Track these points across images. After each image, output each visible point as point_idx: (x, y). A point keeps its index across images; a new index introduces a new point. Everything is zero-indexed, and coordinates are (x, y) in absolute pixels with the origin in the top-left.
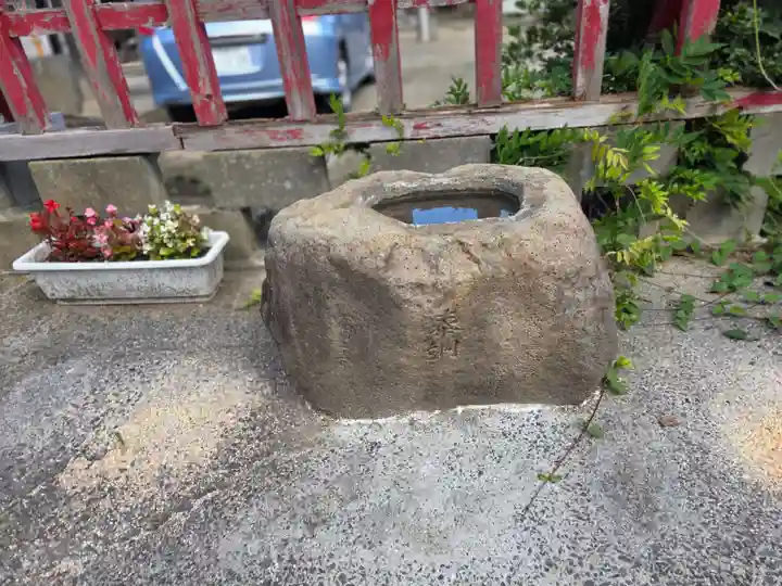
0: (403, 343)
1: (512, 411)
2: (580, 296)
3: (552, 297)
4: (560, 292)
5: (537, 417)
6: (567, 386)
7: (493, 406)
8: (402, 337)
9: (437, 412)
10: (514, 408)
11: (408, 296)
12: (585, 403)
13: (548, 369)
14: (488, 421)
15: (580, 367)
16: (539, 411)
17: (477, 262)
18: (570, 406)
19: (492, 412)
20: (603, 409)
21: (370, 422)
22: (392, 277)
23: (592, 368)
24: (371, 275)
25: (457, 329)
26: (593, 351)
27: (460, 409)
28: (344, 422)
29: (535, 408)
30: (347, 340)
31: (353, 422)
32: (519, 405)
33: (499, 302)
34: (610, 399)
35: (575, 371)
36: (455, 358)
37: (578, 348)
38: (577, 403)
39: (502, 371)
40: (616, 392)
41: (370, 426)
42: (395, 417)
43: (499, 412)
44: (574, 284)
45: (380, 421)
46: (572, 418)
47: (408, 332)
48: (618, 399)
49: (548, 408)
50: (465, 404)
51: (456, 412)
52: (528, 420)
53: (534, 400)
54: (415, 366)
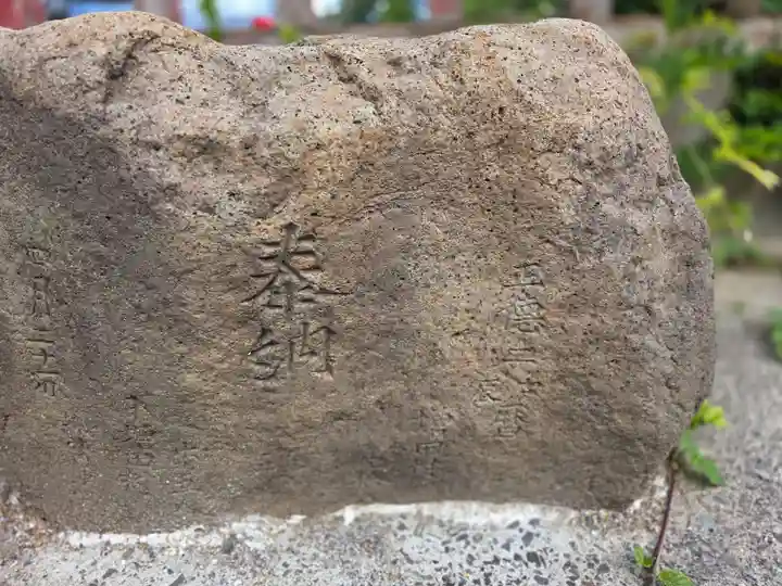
0: (181, 327)
1: (471, 521)
2: (639, 219)
3: (567, 214)
4: (589, 203)
5: (528, 538)
6: (598, 462)
7: (427, 509)
8: (175, 310)
9: (297, 519)
10: (474, 515)
11: (173, 175)
12: (637, 504)
13: (556, 413)
14: (412, 545)
15: (633, 412)
16: (534, 522)
17: (373, 96)
18: (603, 513)
19: (423, 522)
20: (679, 520)
21: (133, 539)
22: (124, 114)
23: (662, 415)
24: (67, 107)
25: (323, 291)
26: (669, 369)
27: (349, 514)
28: (75, 538)
29: (524, 513)
30: (45, 320)
31: (91, 539)
32: (487, 507)
33: (433, 224)
34: (691, 495)
35: (621, 421)
36: (327, 377)
37: (634, 357)
38: (618, 505)
39: (445, 415)
40: (704, 481)
41: (128, 552)
42: (191, 531)
43: (441, 524)
44: (623, 187)
45: (154, 539)
46: (611, 544)
47: (190, 294)
48: (709, 495)
49: (552, 515)
50: (362, 501)
51: (341, 519)
52: (507, 547)
53: (523, 495)
54: (225, 396)
